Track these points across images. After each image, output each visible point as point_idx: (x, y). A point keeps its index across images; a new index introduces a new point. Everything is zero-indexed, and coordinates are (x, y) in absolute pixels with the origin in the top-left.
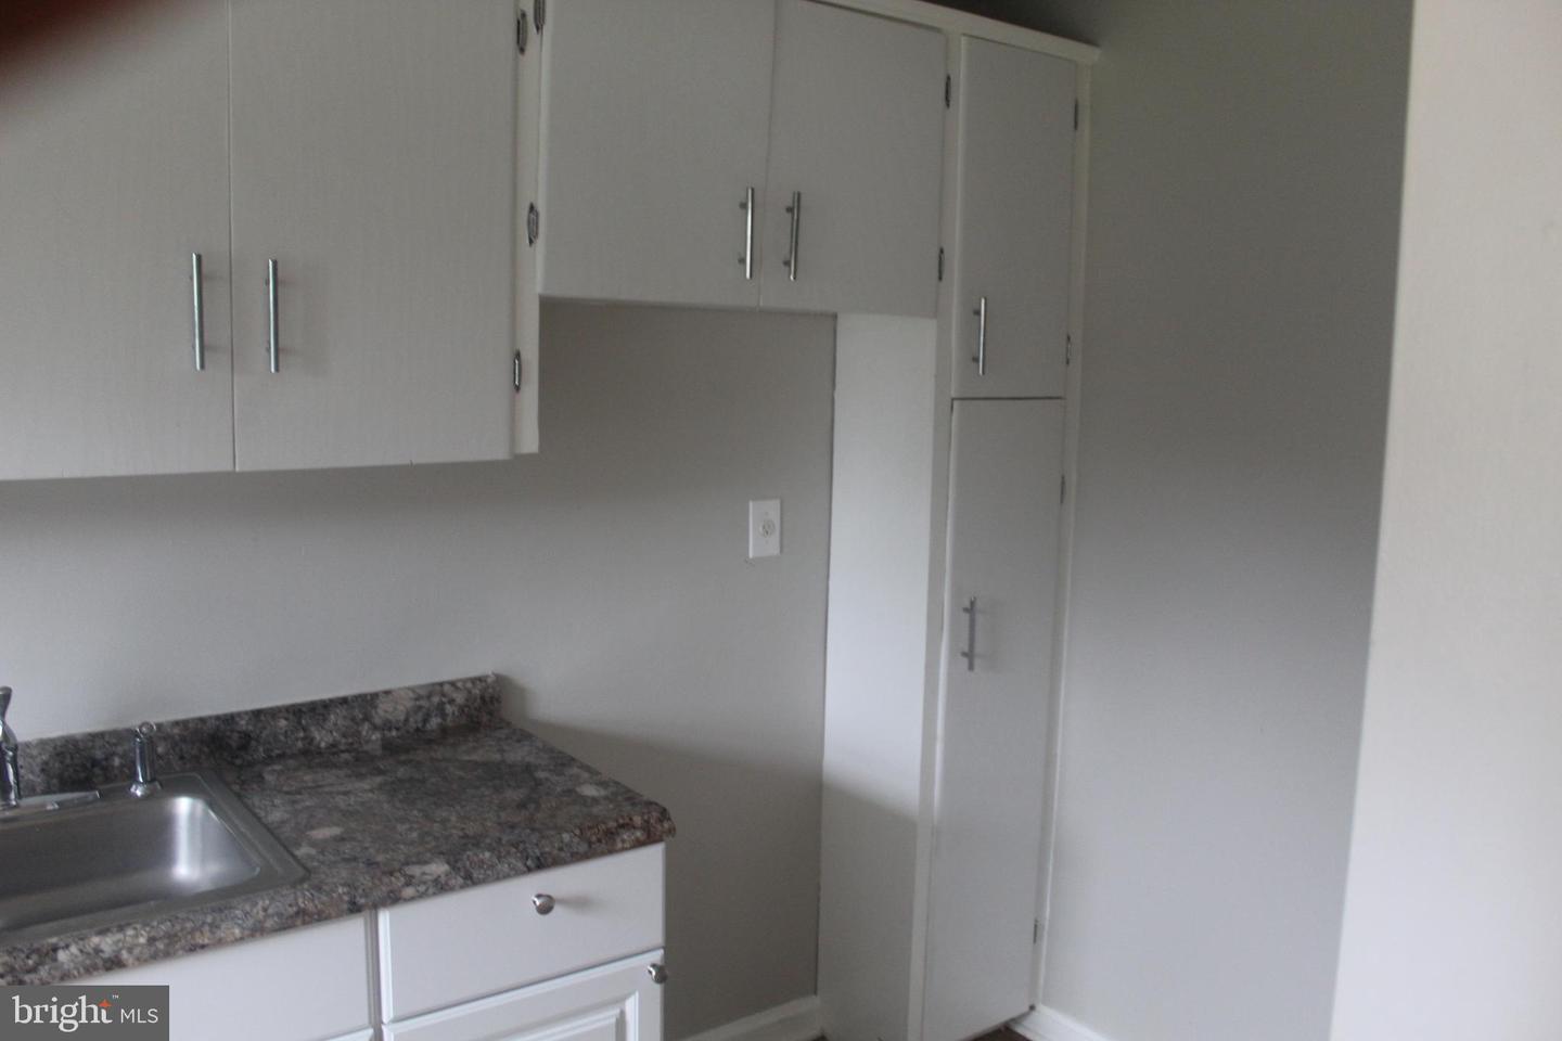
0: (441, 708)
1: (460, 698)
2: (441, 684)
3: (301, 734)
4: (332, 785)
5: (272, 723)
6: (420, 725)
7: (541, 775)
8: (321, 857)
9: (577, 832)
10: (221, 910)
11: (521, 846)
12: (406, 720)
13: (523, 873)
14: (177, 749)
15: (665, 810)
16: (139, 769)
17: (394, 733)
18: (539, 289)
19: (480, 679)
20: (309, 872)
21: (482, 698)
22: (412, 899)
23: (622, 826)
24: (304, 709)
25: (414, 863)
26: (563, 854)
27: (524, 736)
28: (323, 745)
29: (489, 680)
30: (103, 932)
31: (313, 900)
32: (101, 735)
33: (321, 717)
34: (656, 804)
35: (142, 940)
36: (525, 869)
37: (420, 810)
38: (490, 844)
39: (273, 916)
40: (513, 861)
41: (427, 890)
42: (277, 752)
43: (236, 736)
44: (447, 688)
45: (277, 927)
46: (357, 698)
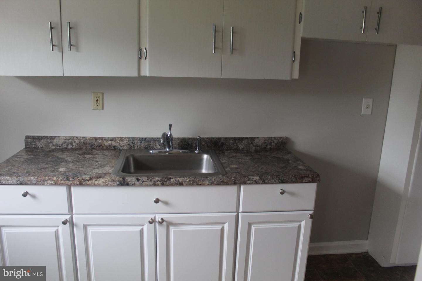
0: (271, 143)
1: (276, 141)
2: (272, 137)
3: (236, 145)
4: (239, 157)
5: (229, 141)
6: (265, 147)
7: (290, 162)
8: (231, 171)
9: (294, 176)
10: (205, 178)
11: (278, 177)
12: (262, 145)
13: (278, 183)
14: (207, 144)
15: (318, 174)
16: (197, 147)
17: (258, 148)
18: (301, 35)
19: (282, 137)
20: (227, 173)
21: (282, 142)
22: (249, 184)
23: (306, 176)
24: (237, 139)
25: (251, 176)
26: (289, 180)
27: (290, 153)
28: (240, 148)
29: (284, 138)
30: (180, 177)
31: (226, 180)
32: (191, 138)
33: (241, 141)
34: (317, 173)
35: (188, 181)
36: (278, 182)
37: (257, 165)
38: (271, 175)
39: (216, 181)
40: (275, 179)
41: (253, 182)
42: (229, 148)
43: (220, 143)
44: (273, 139)
45: (217, 184)
46: (250, 138)
